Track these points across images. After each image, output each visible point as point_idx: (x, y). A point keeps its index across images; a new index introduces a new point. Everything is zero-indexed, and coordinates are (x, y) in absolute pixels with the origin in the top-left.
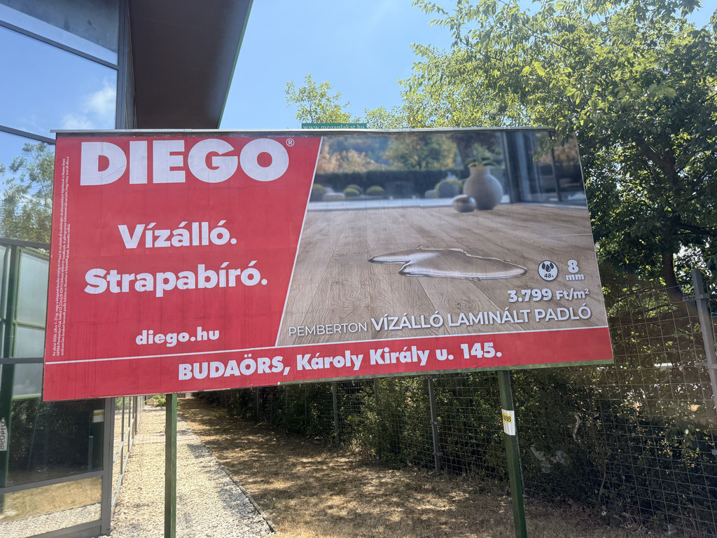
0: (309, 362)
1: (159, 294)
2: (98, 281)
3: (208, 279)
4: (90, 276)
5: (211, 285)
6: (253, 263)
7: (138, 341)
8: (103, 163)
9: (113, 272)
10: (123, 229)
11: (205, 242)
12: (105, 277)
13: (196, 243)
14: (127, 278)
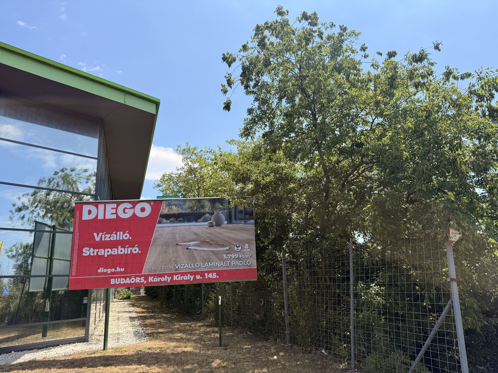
0: (153, 279)
1: (106, 256)
2: (87, 252)
3: (121, 251)
4: (84, 250)
5: (122, 253)
6: (136, 245)
7: (99, 271)
8: (90, 212)
9: (92, 249)
10: (95, 234)
11: (121, 239)
12: (89, 250)
13: (118, 239)
14: (96, 251)
